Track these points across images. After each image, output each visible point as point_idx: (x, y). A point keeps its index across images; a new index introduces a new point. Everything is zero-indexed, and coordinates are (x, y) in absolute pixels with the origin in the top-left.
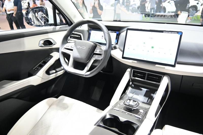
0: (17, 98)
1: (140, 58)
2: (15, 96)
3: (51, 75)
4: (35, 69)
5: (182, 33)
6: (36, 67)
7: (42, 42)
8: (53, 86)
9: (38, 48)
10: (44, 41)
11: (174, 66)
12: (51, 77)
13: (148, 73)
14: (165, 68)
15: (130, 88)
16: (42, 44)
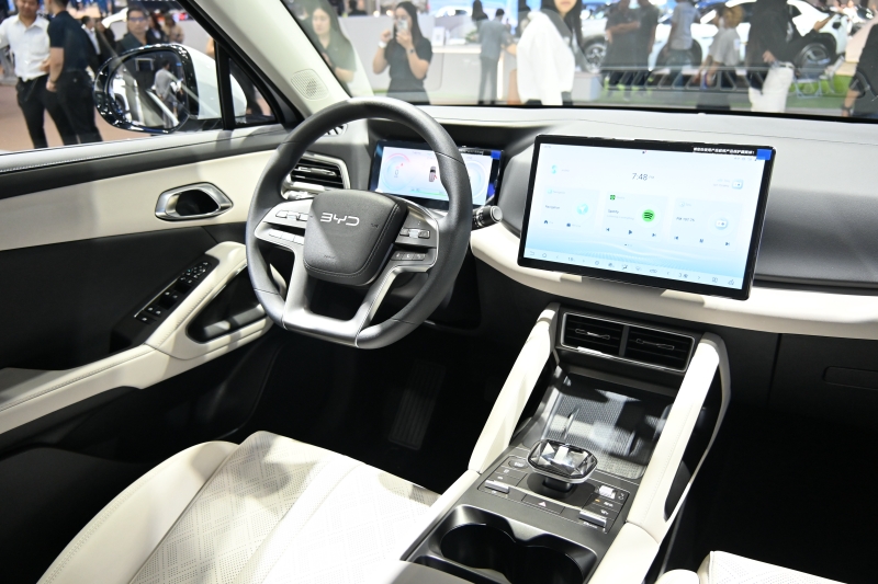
0: (60, 445)
1: (597, 262)
2: (54, 437)
3: (212, 344)
4: (141, 315)
5: (774, 152)
6: (146, 310)
7: (170, 199)
8: (221, 390)
9: (155, 224)
10: (177, 197)
11: (742, 294)
12: (211, 349)
13: (632, 328)
15: (555, 393)
16: (171, 207)
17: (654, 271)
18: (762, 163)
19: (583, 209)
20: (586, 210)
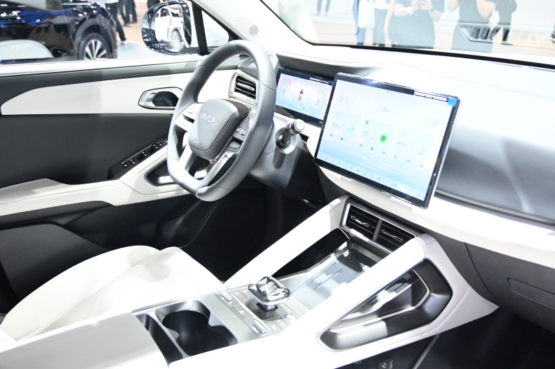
0: (66, 227)
1: (352, 168)
2: (63, 221)
3: (162, 188)
4: (125, 164)
5: (458, 101)
6: (129, 161)
7: (150, 96)
8: (180, 221)
9: (137, 110)
10: (153, 95)
11: (423, 204)
12: (161, 191)
13: (384, 222)
14: (411, 209)
15: (333, 258)
16: (148, 100)
17: (380, 179)
18: (450, 108)
19: (351, 128)
20: (352, 130)
